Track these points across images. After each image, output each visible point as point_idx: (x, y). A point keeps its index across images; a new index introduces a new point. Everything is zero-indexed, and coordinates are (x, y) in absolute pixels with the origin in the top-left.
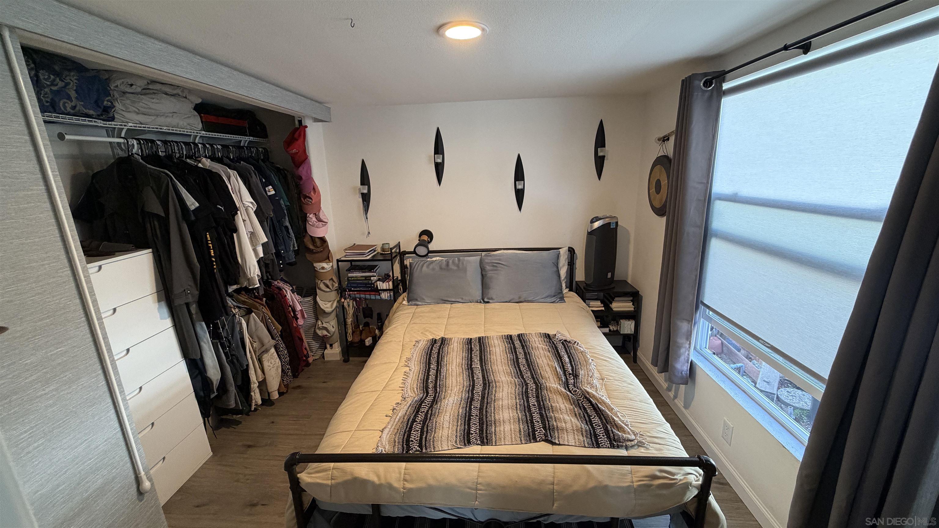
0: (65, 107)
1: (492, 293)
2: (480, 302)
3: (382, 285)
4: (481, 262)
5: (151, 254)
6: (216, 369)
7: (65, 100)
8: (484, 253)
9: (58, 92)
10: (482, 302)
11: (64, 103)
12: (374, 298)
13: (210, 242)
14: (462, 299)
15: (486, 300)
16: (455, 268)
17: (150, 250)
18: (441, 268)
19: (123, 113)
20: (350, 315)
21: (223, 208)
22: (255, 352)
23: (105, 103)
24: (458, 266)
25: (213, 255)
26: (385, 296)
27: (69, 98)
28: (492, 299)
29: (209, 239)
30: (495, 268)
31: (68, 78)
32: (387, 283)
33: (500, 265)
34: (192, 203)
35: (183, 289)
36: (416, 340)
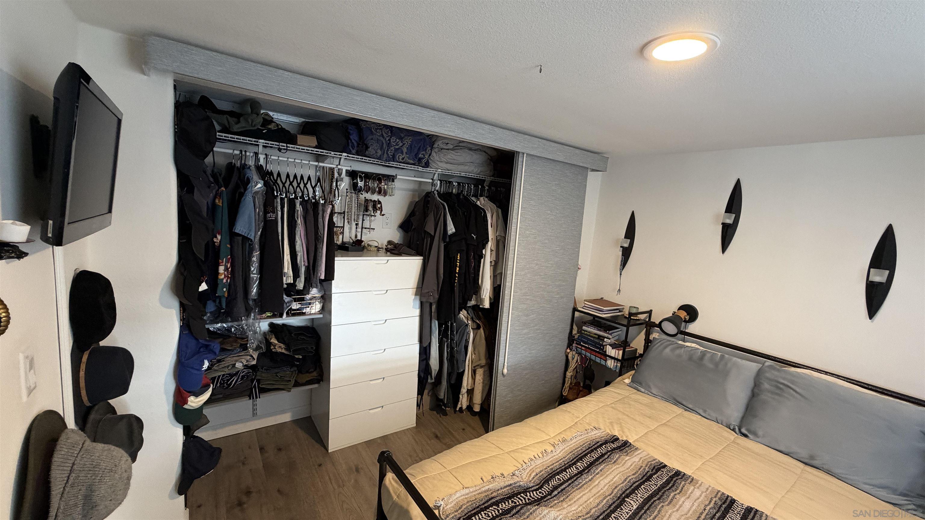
0: (399, 158)
1: (759, 425)
2: (734, 430)
3: (611, 351)
4: (759, 374)
5: (422, 261)
6: (437, 361)
7: (400, 154)
8: (769, 363)
9: (396, 150)
10: (737, 430)
11: (399, 156)
12: (599, 362)
13: (458, 261)
14: (705, 411)
15: (744, 431)
16: (711, 366)
17: (422, 258)
18: (690, 359)
19: (438, 162)
20: (571, 368)
21: (475, 237)
22: (472, 362)
23: (420, 155)
24: (717, 365)
25: (457, 271)
26: (610, 364)
27: (402, 153)
28: (755, 434)
29: (458, 259)
30: (778, 391)
31: (406, 140)
32: (617, 351)
33: (791, 391)
34: (451, 229)
35: (428, 291)
36: (597, 426)
